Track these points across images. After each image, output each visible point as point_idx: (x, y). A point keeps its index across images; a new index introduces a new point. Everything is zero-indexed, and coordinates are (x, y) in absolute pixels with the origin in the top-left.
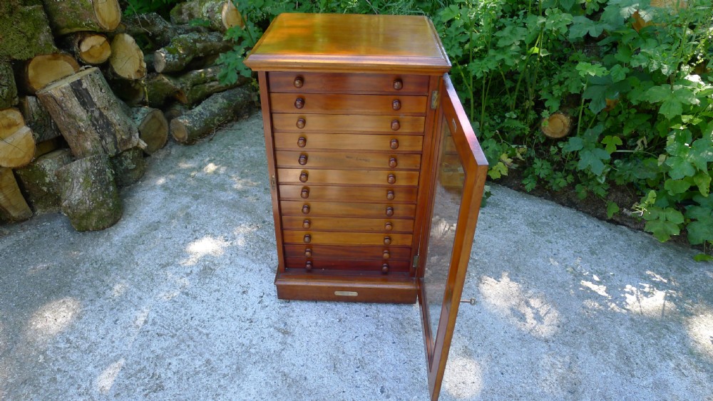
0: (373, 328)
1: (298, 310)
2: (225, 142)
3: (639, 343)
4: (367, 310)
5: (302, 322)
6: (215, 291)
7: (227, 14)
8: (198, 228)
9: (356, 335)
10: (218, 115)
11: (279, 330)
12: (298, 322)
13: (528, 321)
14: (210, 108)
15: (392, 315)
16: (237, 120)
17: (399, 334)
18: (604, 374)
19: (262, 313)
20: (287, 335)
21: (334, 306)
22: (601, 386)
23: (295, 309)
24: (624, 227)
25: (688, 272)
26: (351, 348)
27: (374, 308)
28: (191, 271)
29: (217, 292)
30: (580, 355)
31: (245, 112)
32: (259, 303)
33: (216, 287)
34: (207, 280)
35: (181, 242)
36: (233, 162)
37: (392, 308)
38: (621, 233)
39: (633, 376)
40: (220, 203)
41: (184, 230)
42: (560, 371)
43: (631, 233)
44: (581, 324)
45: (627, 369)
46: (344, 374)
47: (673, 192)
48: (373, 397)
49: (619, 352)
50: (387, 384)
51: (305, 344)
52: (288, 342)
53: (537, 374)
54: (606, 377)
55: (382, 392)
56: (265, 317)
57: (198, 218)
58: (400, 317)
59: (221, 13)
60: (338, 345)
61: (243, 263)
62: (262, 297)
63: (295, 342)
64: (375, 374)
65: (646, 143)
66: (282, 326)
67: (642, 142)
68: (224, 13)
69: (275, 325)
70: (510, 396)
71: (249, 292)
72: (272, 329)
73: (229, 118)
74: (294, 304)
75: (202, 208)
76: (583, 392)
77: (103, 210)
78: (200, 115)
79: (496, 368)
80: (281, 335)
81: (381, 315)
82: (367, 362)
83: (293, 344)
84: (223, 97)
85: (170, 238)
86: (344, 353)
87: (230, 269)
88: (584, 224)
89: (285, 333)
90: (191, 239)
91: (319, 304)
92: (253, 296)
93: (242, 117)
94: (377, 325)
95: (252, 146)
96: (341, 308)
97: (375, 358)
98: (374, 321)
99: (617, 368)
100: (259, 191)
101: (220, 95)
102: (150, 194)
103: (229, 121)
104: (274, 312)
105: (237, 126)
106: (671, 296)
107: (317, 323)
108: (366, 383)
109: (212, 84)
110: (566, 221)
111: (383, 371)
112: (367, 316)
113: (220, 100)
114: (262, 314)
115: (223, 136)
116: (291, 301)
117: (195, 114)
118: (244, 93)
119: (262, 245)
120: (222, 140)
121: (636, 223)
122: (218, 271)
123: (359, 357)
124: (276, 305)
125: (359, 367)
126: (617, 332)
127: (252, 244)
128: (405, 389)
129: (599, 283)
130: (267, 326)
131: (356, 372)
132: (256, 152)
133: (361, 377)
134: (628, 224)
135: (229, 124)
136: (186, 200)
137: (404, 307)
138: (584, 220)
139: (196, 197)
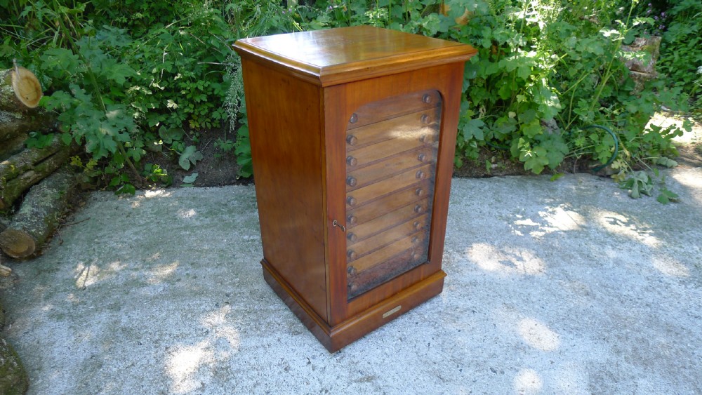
0: (432, 330)
1: (357, 353)
2: (83, 238)
3: (583, 244)
4: (410, 319)
5: (373, 361)
6: (255, 386)
7: (18, 84)
8: (157, 337)
9: (427, 343)
10: (55, 209)
11: (361, 381)
12: (369, 363)
13: (515, 263)
14: (42, 204)
15: (433, 311)
16: (74, 211)
17: (455, 322)
18: (588, 272)
19: (327, 377)
20: (374, 381)
21: (383, 332)
22: (595, 281)
23: (353, 354)
24: (495, 177)
25: (556, 189)
26: (434, 355)
27: (415, 314)
28: (202, 384)
29: (258, 388)
30: (565, 269)
31: (78, 199)
32: (313, 370)
33: (251, 383)
34: (233, 382)
35: (153, 362)
36: (119, 254)
37: (427, 306)
38: (499, 181)
39: (602, 265)
40: (153, 300)
41: (141, 348)
42: (567, 285)
43: (503, 179)
44: (545, 250)
45: (595, 262)
46: (454, 378)
47: (531, 135)
48: (494, 380)
49: (580, 254)
50: (492, 364)
51: (397, 377)
52: (381, 385)
53: (559, 295)
54: (592, 274)
55: (495, 372)
56: (334, 378)
57: (146, 327)
58: (440, 309)
59: (11, 84)
60: (424, 360)
61: (253, 344)
62: (309, 363)
63: (386, 381)
64: (475, 363)
65: (485, 110)
66: (359, 375)
67: (483, 110)
68: (14, 84)
69: (353, 379)
70: (563, 319)
71: (291, 365)
72: (354, 384)
73: (66, 210)
74: (348, 350)
75: (135, 315)
76: (592, 291)
77: (9, 377)
78: (36, 215)
79: (536, 307)
80: (368, 384)
81: (426, 317)
82: (459, 358)
83: (387, 384)
84: (49, 187)
85: (133, 365)
86: (435, 363)
87: (246, 357)
88: (473, 185)
89: (369, 379)
90: (161, 352)
91: (368, 337)
92: (299, 366)
93: (77, 205)
94: (433, 325)
95: (124, 230)
96: (389, 330)
97: (461, 351)
98: (426, 323)
99: (590, 265)
100: (187, 269)
101: (44, 185)
102: (42, 334)
103: (68, 214)
104: (337, 368)
105: (79, 217)
106: (565, 208)
107: (386, 354)
108: (477, 374)
109: (27, 174)
110: (460, 187)
111: (477, 357)
112: (417, 323)
113: (49, 191)
114: (329, 379)
115: (73, 234)
116: (342, 350)
117: (29, 216)
118: (66, 177)
119: (253, 317)
120: (76, 237)
121: (501, 171)
122: (235, 367)
123: (449, 358)
124: (332, 361)
125: (458, 366)
126: (566, 243)
127: (240, 321)
128: (506, 359)
129: (523, 219)
130: (346, 385)
131: (461, 370)
132: (136, 233)
133: (468, 372)
134: (496, 174)
135: (68, 219)
136: (105, 316)
137: (435, 300)
138: (471, 183)
139: (116, 307)
